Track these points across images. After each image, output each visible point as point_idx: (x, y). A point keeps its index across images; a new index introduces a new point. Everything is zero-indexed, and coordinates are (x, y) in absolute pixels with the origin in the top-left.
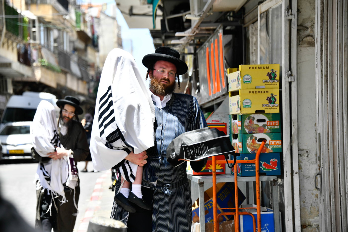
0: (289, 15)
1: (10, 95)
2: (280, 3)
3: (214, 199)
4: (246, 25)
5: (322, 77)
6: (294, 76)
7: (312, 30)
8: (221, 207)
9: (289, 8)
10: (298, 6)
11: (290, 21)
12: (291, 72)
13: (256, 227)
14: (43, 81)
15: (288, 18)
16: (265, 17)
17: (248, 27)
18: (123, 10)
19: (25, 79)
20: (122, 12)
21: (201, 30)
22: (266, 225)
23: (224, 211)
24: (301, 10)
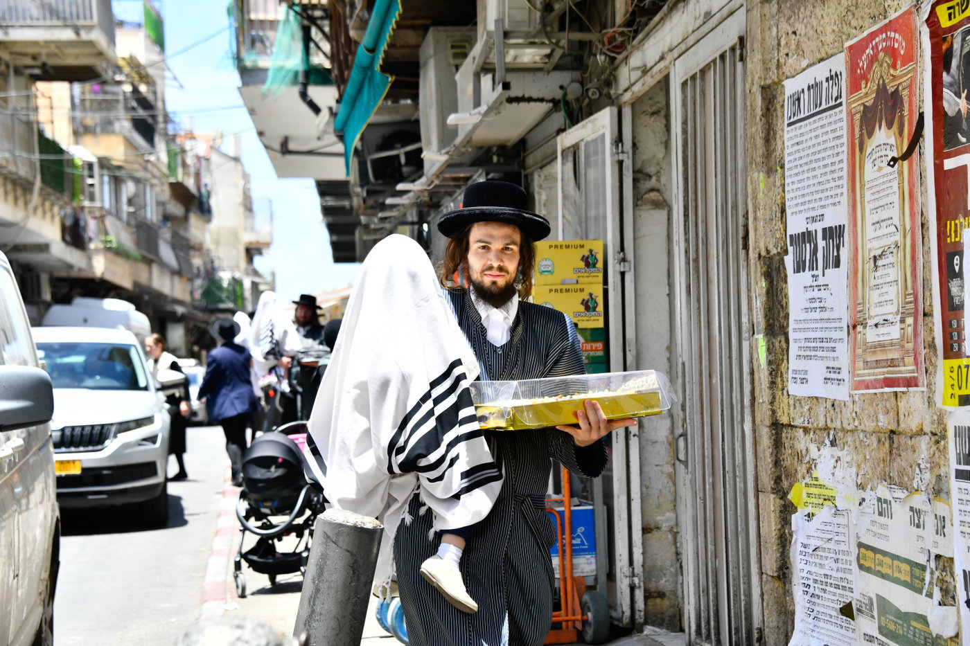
0: (618, 153)
1: (48, 306)
2: (601, 132)
4: (528, 171)
5: (688, 263)
6: (630, 262)
7: (658, 180)
9: (619, 140)
10: (634, 138)
11: (621, 163)
12: (624, 254)
13: (563, 533)
14: (109, 277)
15: (616, 158)
16: (571, 159)
17: (532, 174)
18: (267, 143)
19: (74, 274)
20: (267, 147)
21: (444, 179)
22: (581, 530)
24: (638, 145)
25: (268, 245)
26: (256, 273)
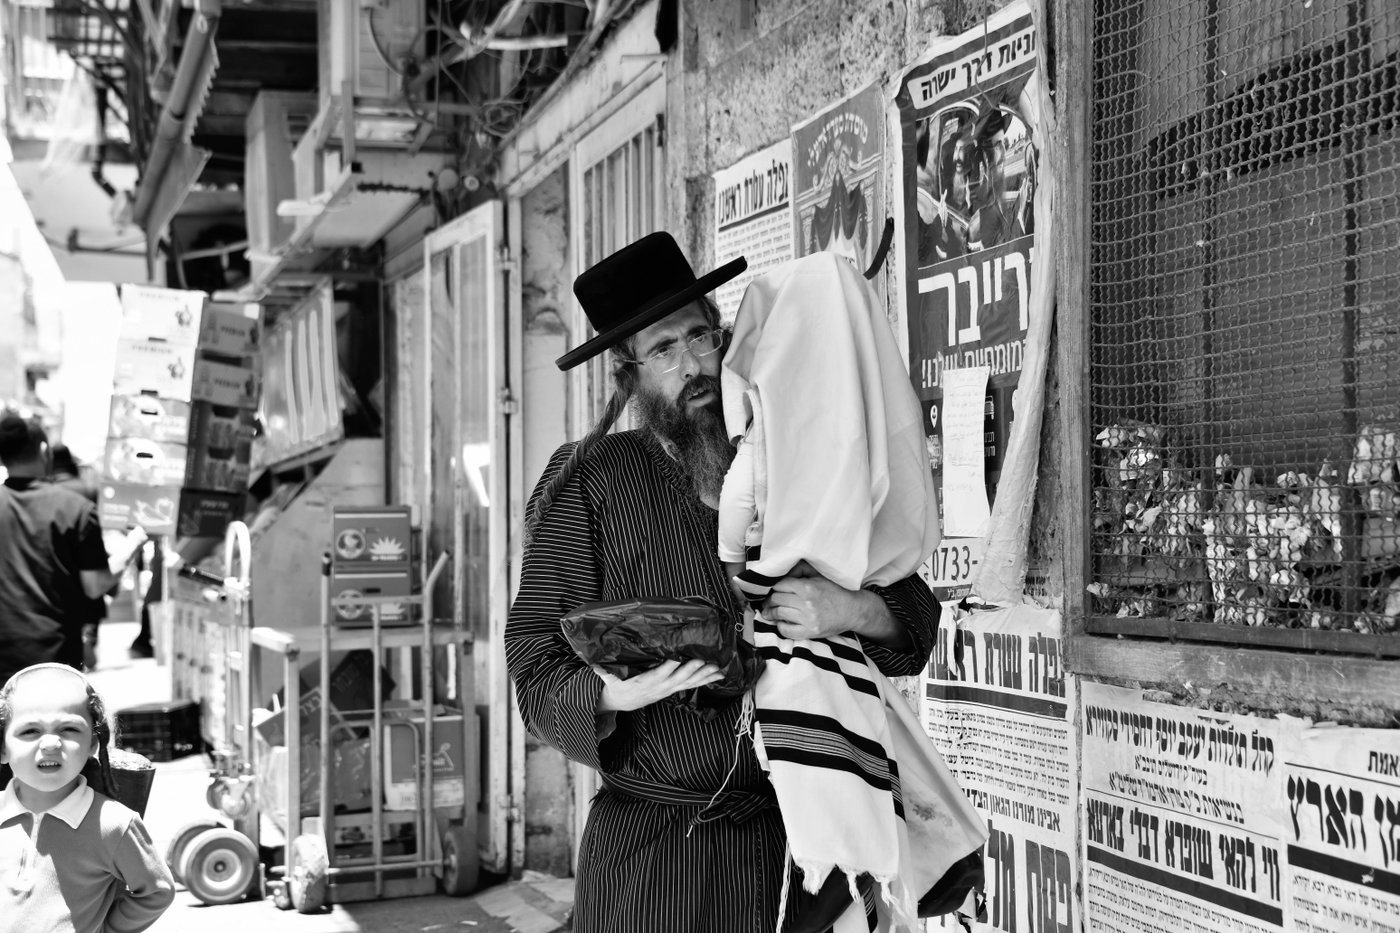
0: (503, 261)
2: (480, 232)
3: (323, 690)
4: (388, 282)
5: (591, 405)
6: (516, 402)
7: (555, 297)
8: (340, 708)
9: (504, 243)
10: (524, 241)
11: (506, 274)
12: (510, 391)
13: (422, 751)
15: (501, 266)
16: (442, 267)
17: (393, 285)
18: (49, 236)
20: (49, 242)
21: (278, 288)
22: (444, 748)
23: (348, 718)
24: (529, 251)
25: (55, 367)
26: (39, 403)
